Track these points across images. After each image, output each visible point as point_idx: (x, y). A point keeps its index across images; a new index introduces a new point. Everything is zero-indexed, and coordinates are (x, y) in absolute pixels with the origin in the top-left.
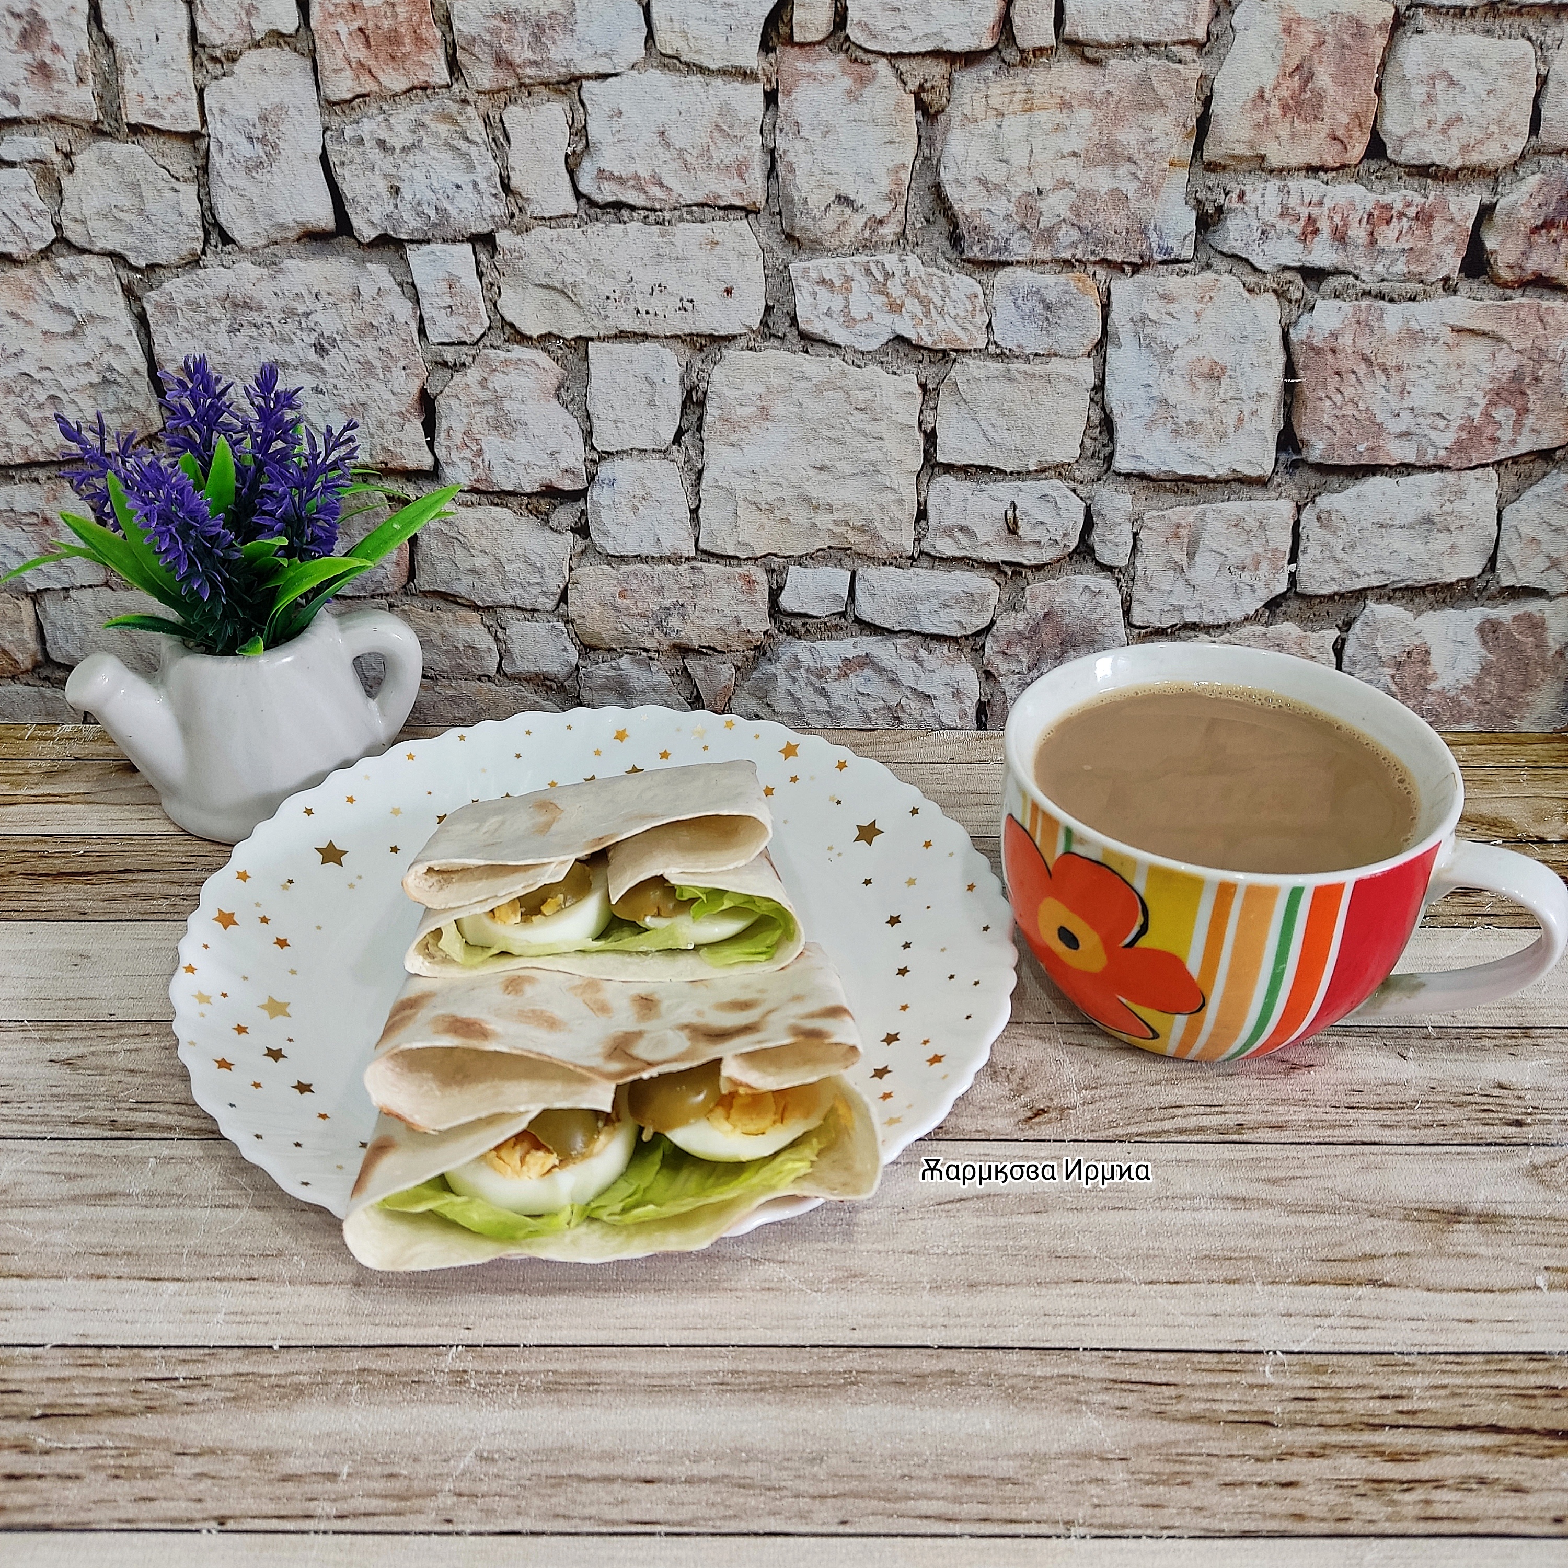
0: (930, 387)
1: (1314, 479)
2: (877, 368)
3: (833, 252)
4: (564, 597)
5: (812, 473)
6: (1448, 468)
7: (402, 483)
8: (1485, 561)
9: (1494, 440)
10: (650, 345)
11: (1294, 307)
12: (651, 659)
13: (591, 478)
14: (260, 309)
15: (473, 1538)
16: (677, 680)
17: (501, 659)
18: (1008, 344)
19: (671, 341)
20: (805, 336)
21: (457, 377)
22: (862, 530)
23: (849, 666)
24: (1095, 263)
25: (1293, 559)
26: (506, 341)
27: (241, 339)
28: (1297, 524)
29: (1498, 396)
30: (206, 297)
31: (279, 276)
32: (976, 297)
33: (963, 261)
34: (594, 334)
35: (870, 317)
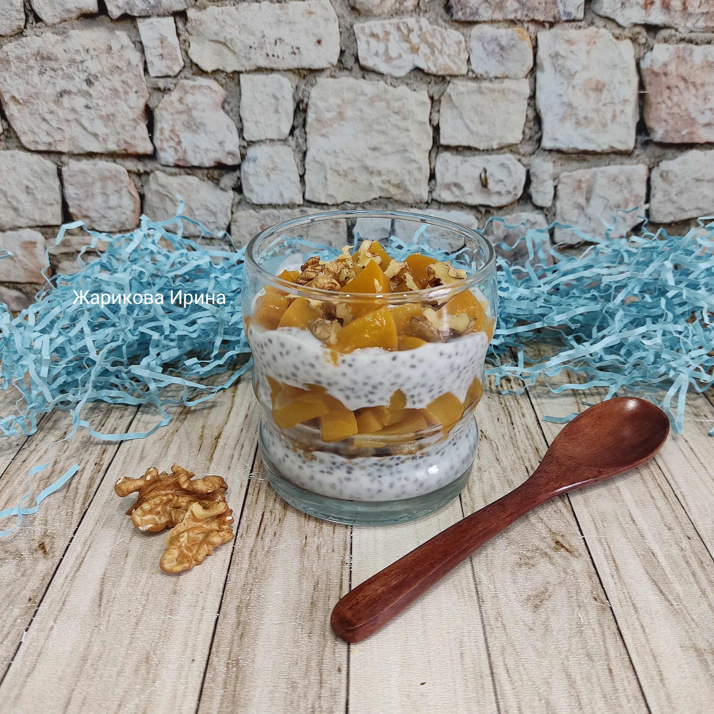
0: (436, 98)
1: (658, 151)
2: (405, 88)
3: (379, 16)
4: (229, 230)
5: (369, 152)
7: (136, 162)
10: (275, 76)
11: (642, 48)
13: (243, 157)
14: (56, 60)
18: (479, 71)
19: (287, 73)
20: (363, 69)
21: (166, 97)
22: (398, 186)
24: (528, 22)
25: (648, 201)
26: (194, 74)
27: (46, 78)
28: (649, 180)
30: (26, 53)
31: (67, 40)
32: (461, 42)
33: (453, 21)
34: (243, 69)
35: (400, 56)
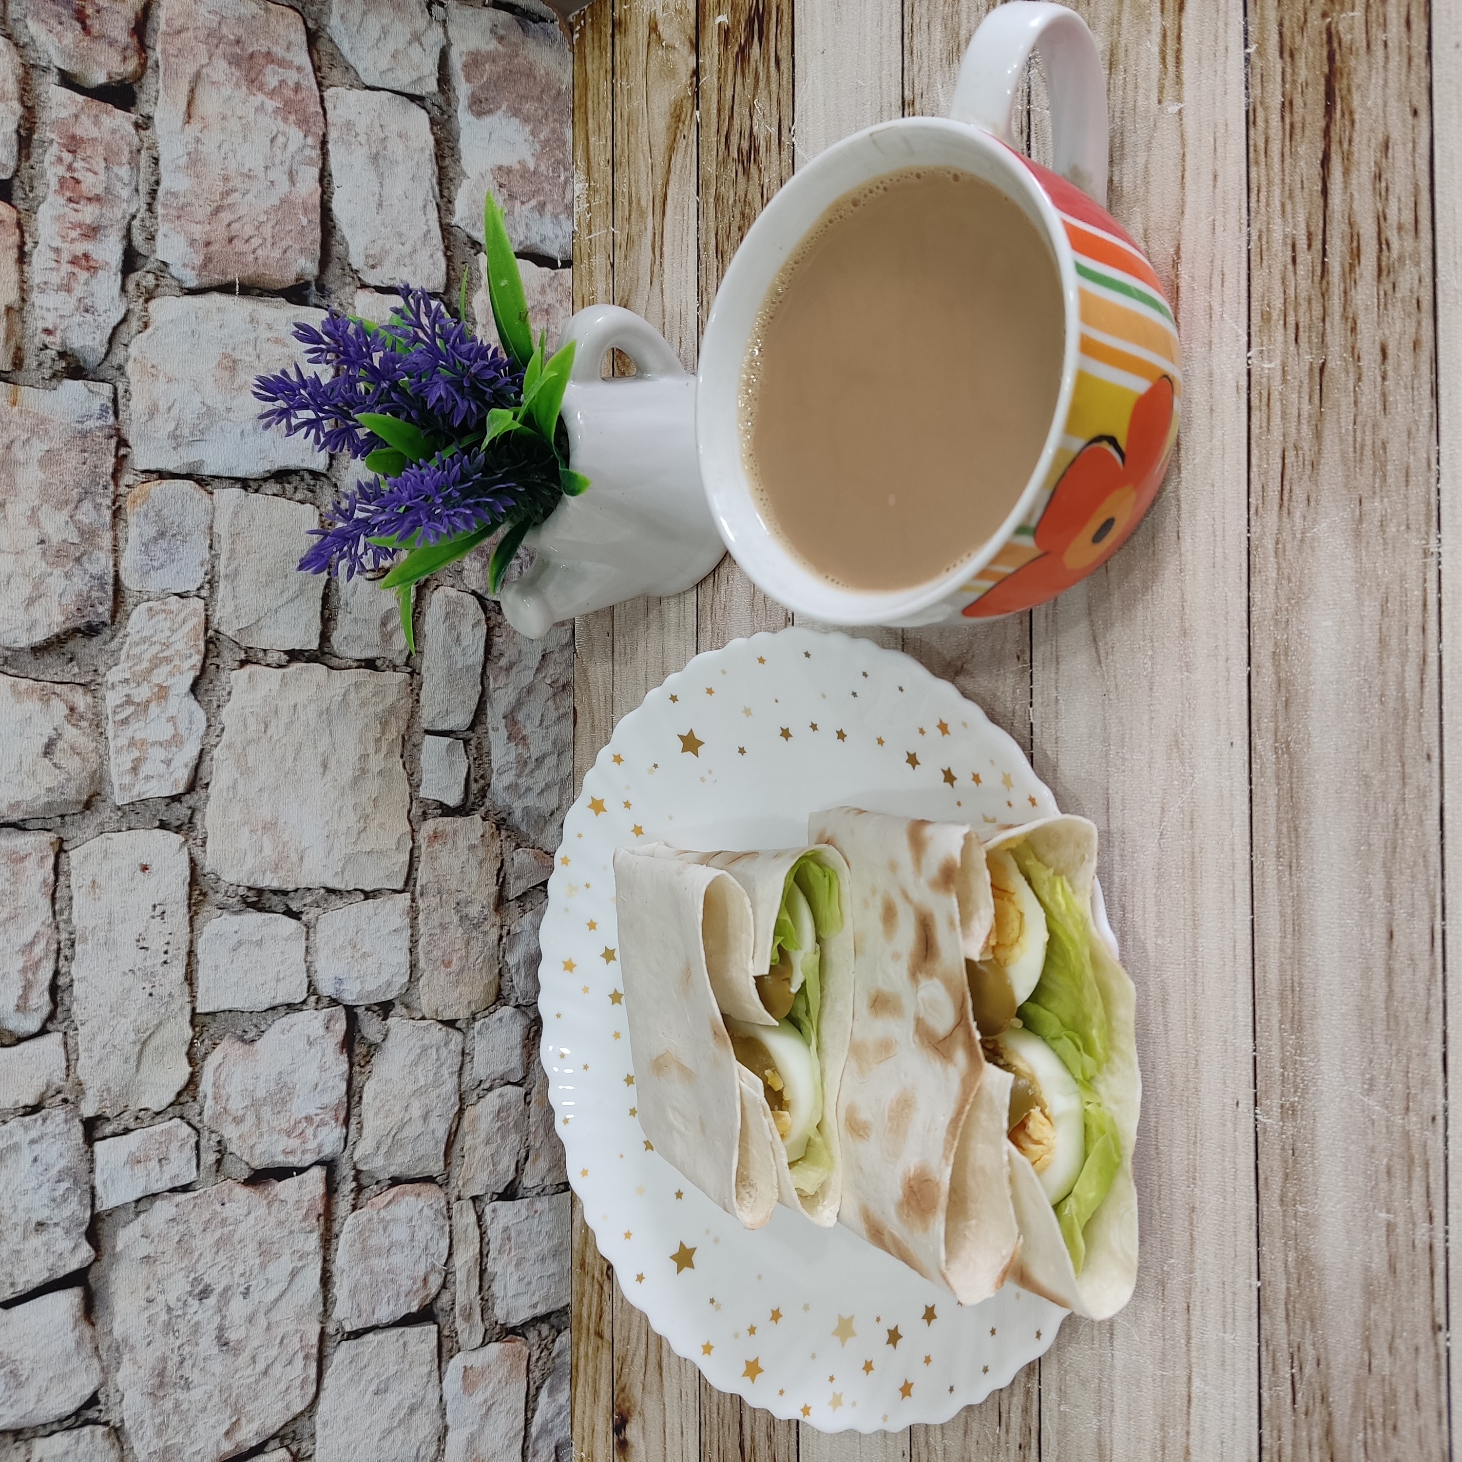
0: (243, 656)
1: (335, 269)
2: (224, 711)
3: (103, 759)
4: (450, 1024)
5: (329, 776)
6: (324, 135)
7: (339, 1197)
8: (414, 106)
9: (297, 88)
10: (201, 948)
11: (163, 282)
12: (508, 933)
13: (334, 1002)
14: (164, 1359)
15: (1450, 1097)
16: (528, 906)
17: (509, 1083)
18: (199, 577)
19: (196, 926)
20: (191, 788)
21: (232, 1148)
23: (515, 736)
24: (116, 485)
26: (195, 1099)
27: (195, 1376)
28: (380, 290)
29: (254, 82)
30: (152, 1417)
31: (131, 1341)
32: (151, 609)
33: (113, 623)
34: (188, 1008)
35: (171, 719)
